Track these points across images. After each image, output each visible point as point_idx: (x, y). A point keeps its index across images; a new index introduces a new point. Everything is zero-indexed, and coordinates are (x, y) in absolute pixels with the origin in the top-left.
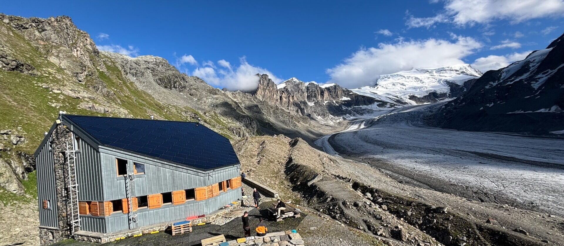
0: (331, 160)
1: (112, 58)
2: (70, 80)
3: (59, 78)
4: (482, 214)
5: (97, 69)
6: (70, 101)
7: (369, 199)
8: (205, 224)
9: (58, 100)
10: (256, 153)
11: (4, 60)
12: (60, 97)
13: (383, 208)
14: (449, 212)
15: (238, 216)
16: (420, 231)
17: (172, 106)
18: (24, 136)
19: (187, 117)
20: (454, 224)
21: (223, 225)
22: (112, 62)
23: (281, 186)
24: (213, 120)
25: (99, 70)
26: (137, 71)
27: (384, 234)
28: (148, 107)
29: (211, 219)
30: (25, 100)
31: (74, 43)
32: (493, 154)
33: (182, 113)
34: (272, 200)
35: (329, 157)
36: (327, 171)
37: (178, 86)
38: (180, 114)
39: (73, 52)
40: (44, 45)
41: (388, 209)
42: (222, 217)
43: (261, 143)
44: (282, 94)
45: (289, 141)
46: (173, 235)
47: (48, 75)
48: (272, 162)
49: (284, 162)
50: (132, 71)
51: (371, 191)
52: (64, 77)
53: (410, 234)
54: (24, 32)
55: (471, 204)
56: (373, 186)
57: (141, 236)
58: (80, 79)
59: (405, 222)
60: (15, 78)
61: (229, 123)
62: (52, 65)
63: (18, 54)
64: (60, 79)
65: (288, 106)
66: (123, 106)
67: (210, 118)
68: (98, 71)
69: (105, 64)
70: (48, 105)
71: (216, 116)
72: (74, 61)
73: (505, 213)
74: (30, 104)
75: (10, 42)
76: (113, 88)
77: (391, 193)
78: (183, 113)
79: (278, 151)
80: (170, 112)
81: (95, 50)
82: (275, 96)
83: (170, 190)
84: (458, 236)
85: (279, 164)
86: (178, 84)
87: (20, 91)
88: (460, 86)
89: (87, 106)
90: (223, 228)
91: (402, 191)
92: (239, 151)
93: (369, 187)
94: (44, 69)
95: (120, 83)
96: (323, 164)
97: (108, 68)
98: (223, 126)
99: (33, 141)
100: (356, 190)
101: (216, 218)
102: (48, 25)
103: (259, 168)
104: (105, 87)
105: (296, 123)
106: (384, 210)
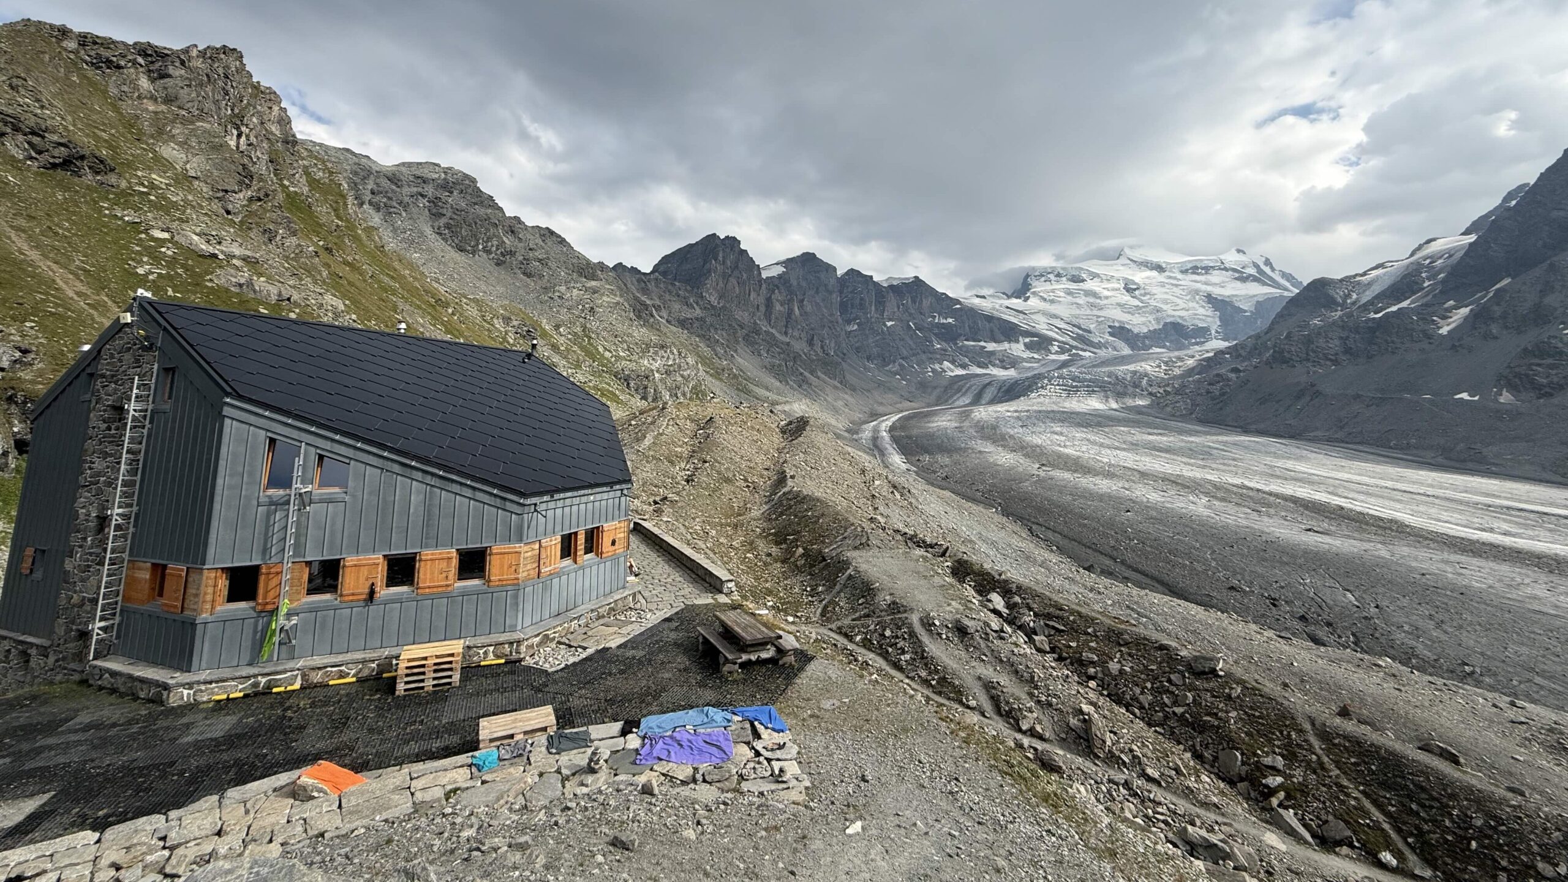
0: (895, 487)
1: (328, 160)
2: (202, 207)
3: (174, 199)
4: (1320, 682)
5: (282, 186)
6: (190, 262)
7: (995, 612)
8: (503, 661)
9: (156, 258)
10: (685, 451)
11: (36, 140)
12: (163, 250)
13: (1037, 643)
14: (1228, 675)
15: (607, 645)
16: (1146, 728)
17: (469, 299)
18: (34, 349)
19: (506, 333)
20: (1246, 713)
21: (557, 671)
22: (326, 169)
23: (748, 555)
24: (575, 348)
25: (287, 187)
26: (390, 199)
27: (1038, 728)
28: (403, 297)
29: (523, 648)
30: (65, 248)
31: (236, 116)
32: (1342, 508)
33: (495, 321)
34: (715, 599)
35: (890, 477)
36: (882, 520)
37: (494, 249)
38: (489, 323)
39: (228, 137)
40: (156, 113)
41: (1053, 650)
42: (559, 643)
43: (702, 423)
44: (773, 292)
45: (783, 423)
46: (397, 693)
47: (145, 190)
48: (728, 480)
49: (764, 484)
50: (377, 199)
51: (1006, 589)
52: (190, 198)
53: (1115, 733)
54: (110, 76)
55: (1287, 648)
56: (1009, 575)
57: (294, 691)
58: (230, 207)
59: (1102, 695)
60: (52, 188)
61: (618, 358)
62: (164, 166)
63: (79, 129)
64: (176, 202)
65: (786, 327)
66: (333, 287)
67: (569, 340)
68: (283, 191)
69: (307, 173)
70: (125, 269)
71: (587, 336)
72: (225, 159)
73: (1385, 685)
74: (77, 263)
75: (66, 97)
76: (315, 239)
77: (1061, 601)
78: (498, 324)
79: (748, 450)
80: (461, 314)
81: (287, 136)
82: (753, 295)
83: (413, 547)
84: (1259, 752)
85: (748, 487)
86: (495, 243)
87: (57, 225)
88: (1245, 311)
89: (234, 280)
90: (555, 682)
91: (1091, 595)
92: (638, 440)
93: (997, 577)
94: (140, 173)
95: (338, 226)
96: (873, 496)
97: (313, 183)
98: (603, 366)
99: (57, 364)
100: (961, 581)
101: (539, 645)
102: (177, 64)
103: (689, 495)
104: (294, 234)
105: (806, 374)
106: (1039, 650)
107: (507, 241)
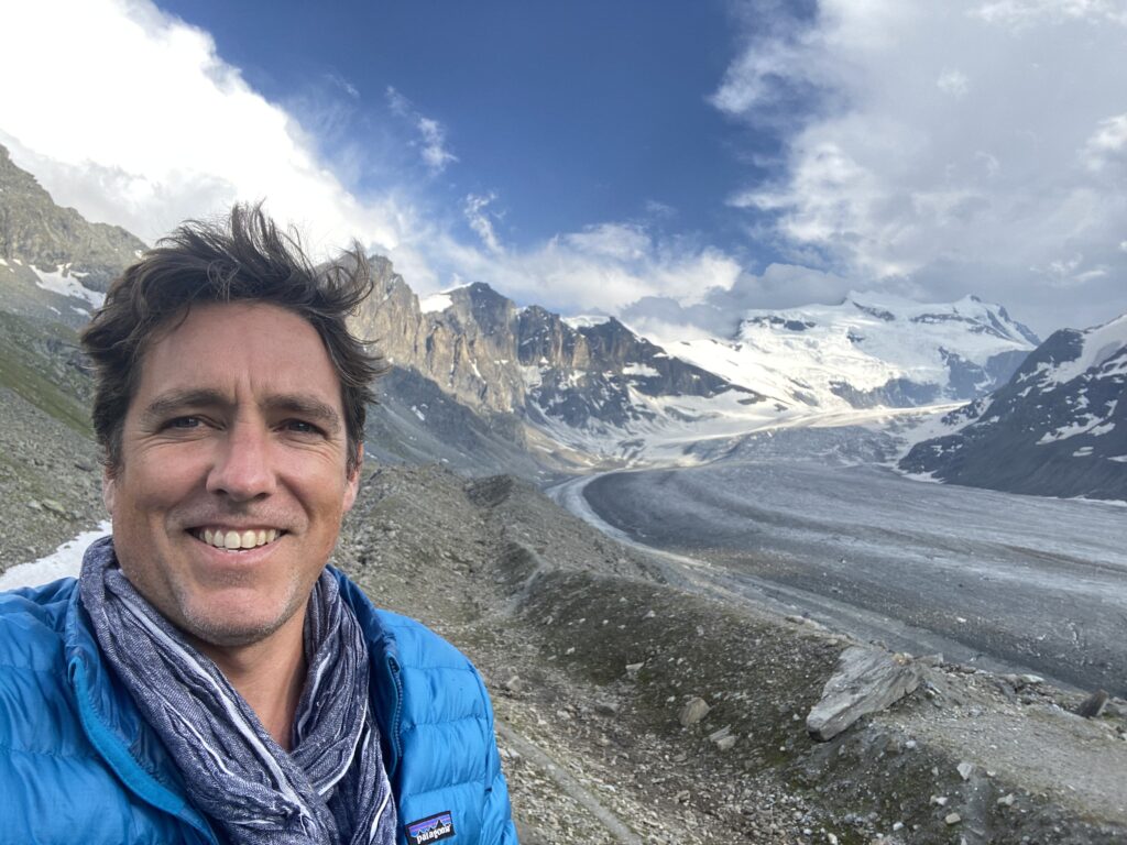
44: (436, 330)
82: (410, 333)
88: (977, 366)
107: (56, 239)
